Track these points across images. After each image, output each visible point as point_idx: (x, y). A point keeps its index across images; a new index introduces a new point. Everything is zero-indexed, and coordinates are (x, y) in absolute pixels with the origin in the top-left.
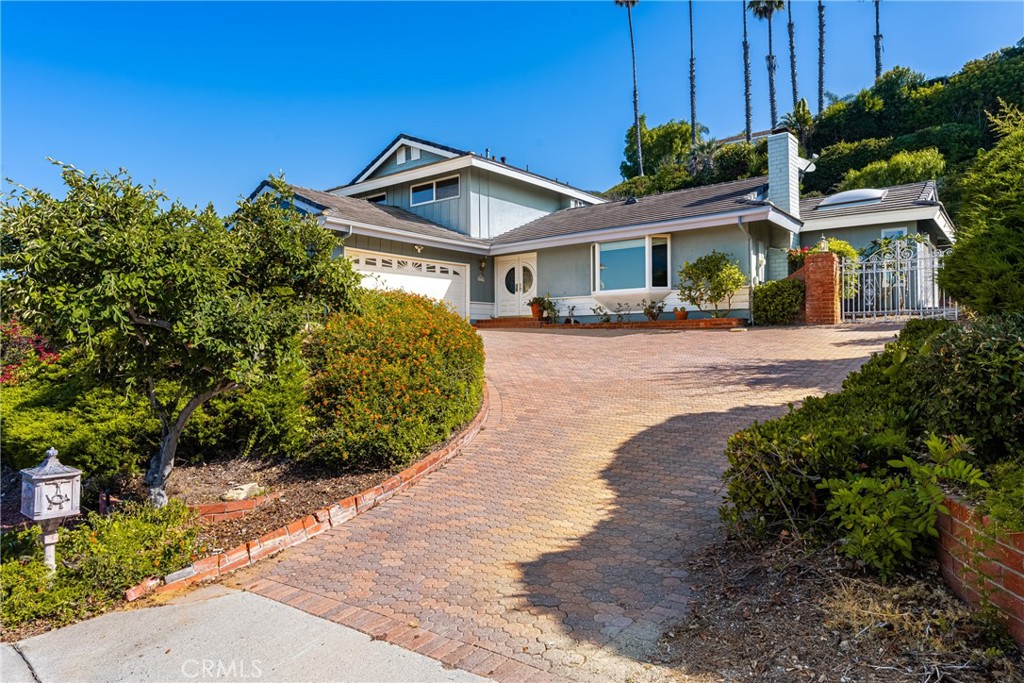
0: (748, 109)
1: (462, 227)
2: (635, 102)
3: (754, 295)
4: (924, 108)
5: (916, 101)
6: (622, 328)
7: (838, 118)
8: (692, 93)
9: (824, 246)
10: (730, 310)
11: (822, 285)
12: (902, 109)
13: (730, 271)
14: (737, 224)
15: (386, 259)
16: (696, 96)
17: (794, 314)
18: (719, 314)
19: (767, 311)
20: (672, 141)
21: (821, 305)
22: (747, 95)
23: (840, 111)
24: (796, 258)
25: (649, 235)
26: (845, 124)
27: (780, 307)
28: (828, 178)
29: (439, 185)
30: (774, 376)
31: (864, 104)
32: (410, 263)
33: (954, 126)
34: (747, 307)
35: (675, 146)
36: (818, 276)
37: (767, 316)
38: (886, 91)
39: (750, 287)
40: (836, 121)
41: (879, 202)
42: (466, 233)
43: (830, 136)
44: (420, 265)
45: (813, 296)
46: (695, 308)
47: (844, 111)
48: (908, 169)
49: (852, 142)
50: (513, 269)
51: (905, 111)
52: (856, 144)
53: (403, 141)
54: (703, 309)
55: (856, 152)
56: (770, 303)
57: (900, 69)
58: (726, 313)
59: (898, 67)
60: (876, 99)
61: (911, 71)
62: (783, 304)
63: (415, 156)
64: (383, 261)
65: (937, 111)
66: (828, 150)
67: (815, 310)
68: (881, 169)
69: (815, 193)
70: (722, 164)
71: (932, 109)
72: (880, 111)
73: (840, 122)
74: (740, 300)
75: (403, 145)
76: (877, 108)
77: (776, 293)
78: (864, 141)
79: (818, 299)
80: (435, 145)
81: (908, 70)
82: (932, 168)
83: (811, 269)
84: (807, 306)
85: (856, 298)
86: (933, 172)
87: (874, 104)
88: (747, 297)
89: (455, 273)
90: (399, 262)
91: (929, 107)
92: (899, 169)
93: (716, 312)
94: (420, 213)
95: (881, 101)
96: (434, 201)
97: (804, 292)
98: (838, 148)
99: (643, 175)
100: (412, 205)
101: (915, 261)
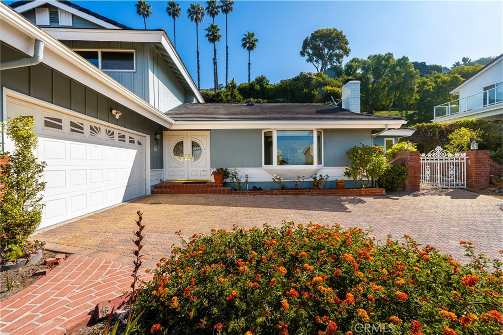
6: (305, 194)
11: (414, 168)
15: (76, 121)
21: (414, 180)
25: (317, 129)
29: (104, 56)
32: (103, 129)
36: (412, 163)
44: (113, 134)
45: (409, 174)
50: (182, 143)
63: (65, 21)
64: (72, 124)
67: (410, 182)
83: (408, 159)
89: (139, 143)
90: (91, 128)
101: (446, 158)
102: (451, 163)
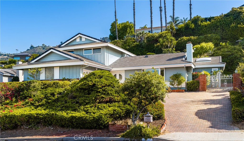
0: (151, 21)
1: (102, 62)
2: (115, 15)
3: (187, 84)
4: (205, 28)
5: (203, 26)
7: (182, 29)
8: (134, 14)
9: (203, 72)
10: (181, 87)
11: (203, 82)
12: (199, 28)
13: (182, 78)
14: (184, 67)
16: (135, 15)
17: (197, 89)
18: (179, 88)
19: (191, 88)
20: (127, 29)
22: (151, 16)
23: (183, 27)
24: (194, 74)
25: (160, 68)
26: (184, 31)
27: (194, 87)
28: (181, 47)
29: (93, 49)
30: (207, 103)
31: (189, 26)
33: (213, 35)
34: (185, 87)
35: (128, 30)
36: (202, 80)
37: (191, 89)
38: (195, 22)
39: (186, 82)
40: (182, 30)
41: (210, 61)
42: (103, 64)
43: (180, 34)
45: (201, 84)
46: (173, 87)
47: (184, 27)
48: (205, 48)
49: (187, 37)
50: (116, 75)
51: (200, 28)
52: (188, 37)
53: (79, 35)
54: (175, 87)
55: (188, 40)
56: (192, 86)
57: (198, 16)
58: (180, 88)
59: (197, 16)
60: (192, 24)
61: (201, 17)
62: (195, 86)
63: (83, 40)
65: (208, 29)
66: (180, 38)
67: (202, 88)
68: (198, 47)
69: (178, 51)
70: (148, 40)
71: (207, 29)
72: (193, 28)
73: (183, 30)
74: (183, 85)
75: (80, 36)
76: (193, 27)
77: (193, 84)
78: (190, 37)
79: (202, 85)
80: (92, 38)
81: (200, 17)
82: (211, 48)
83: (201, 78)
84: (200, 87)
85: (209, 85)
86: (211, 49)
87: (192, 26)
88: (185, 84)
91: (206, 28)
92: (203, 48)
93: (178, 88)
94: (87, 57)
95: (194, 25)
96: (92, 54)
97: (199, 83)
98: (183, 38)
99: (118, 39)
100: (84, 55)
101: (223, 77)
102: (225, 79)
